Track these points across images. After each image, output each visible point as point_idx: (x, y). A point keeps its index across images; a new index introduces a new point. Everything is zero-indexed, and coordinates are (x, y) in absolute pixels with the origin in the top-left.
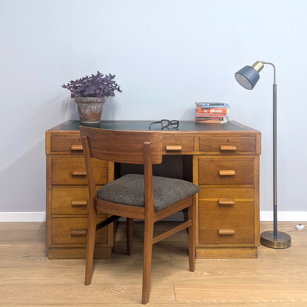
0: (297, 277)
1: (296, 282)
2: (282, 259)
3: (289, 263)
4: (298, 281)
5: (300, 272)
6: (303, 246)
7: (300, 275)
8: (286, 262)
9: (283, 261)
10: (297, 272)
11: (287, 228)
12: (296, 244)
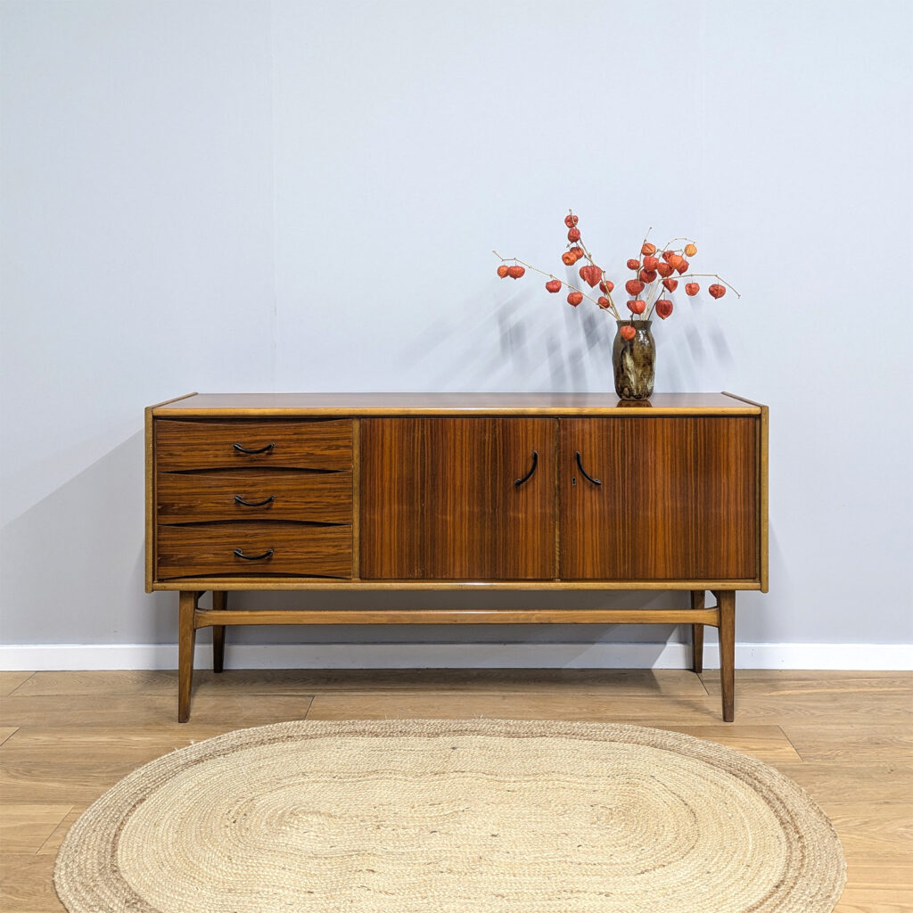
0: (860, 838)
1: (855, 853)
2: (817, 784)
3: (837, 794)
4: (862, 850)
5: (866, 823)
6: (872, 744)
7: (866, 831)
8: (829, 792)
9: (819, 788)
10: (857, 823)
11: (828, 688)
12: (853, 739)
